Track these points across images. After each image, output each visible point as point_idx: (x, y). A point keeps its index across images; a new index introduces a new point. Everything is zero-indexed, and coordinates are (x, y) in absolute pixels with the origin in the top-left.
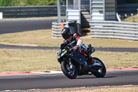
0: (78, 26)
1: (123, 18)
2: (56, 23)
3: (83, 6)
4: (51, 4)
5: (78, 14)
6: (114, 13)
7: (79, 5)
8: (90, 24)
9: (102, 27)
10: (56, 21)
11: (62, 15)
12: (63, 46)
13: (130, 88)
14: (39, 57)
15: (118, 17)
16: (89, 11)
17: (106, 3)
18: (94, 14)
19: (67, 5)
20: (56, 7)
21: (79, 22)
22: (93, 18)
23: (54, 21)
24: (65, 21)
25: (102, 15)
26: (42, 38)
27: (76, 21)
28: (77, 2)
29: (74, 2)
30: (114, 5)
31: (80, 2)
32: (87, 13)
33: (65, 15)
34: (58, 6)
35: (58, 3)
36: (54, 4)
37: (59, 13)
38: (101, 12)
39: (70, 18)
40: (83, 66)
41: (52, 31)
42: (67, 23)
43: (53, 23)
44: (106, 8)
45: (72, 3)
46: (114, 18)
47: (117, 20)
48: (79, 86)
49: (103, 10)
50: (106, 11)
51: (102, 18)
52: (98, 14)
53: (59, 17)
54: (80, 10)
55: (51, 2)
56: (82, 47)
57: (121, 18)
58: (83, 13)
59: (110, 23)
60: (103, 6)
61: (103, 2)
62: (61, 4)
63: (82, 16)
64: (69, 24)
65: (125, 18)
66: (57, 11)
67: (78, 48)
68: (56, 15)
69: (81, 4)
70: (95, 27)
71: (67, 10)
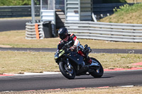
0: (53, 27)
1: (99, 18)
2: (30, 24)
3: (58, 6)
4: (25, 4)
5: (53, 14)
6: (89, 13)
7: (54, 5)
8: (65, 25)
9: (77, 28)
10: (30, 21)
11: (36, 15)
12: (60, 47)
13: (107, 90)
14: (12, 59)
15: (94, 17)
16: (64, 11)
17: (81, 3)
18: (69, 14)
19: (41, 6)
20: (30, 8)
21: (53, 22)
22: (68, 19)
23: (28, 21)
24: (39, 22)
25: (78, 15)
26: (15, 39)
27: (50, 22)
28: (51, 2)
29: (49, 2)
30: (89, 5)
31: (54, 2)
32: (62, 13)
33: (39, 15)
34: (32, 6)
35: (32, 3)
36: (28, 5)
37: (33, 13)
38: (76, 12)
39: (44, 18)
40: (81, 66)
41: (26, 32)
42: (42, 23)
43: (27, 23)
44: (81, 8)
45: (47, 3)
46: (90, 18)
47: (93, 20)
48: (54, 88)
49: (79, 10)
50: (81, 11)
51: (78, 19)
52: (73, 14)
53: (33, 18)
54: (54, 10)
55: (24, 2)
56: (79, 48)
57: (97, 18)
58: (58, 13)
59: (85, 23)
60: (78, 6)
61: (78, 2)
62: (35, 4)
63: (57, 16)
64: (43, 25)
65: (101, 18)
66: (30, 11)
67: (76, 48)
68: (30, 15)
69: (56, 4)
70: (71, 27)
71: (42, 10)
